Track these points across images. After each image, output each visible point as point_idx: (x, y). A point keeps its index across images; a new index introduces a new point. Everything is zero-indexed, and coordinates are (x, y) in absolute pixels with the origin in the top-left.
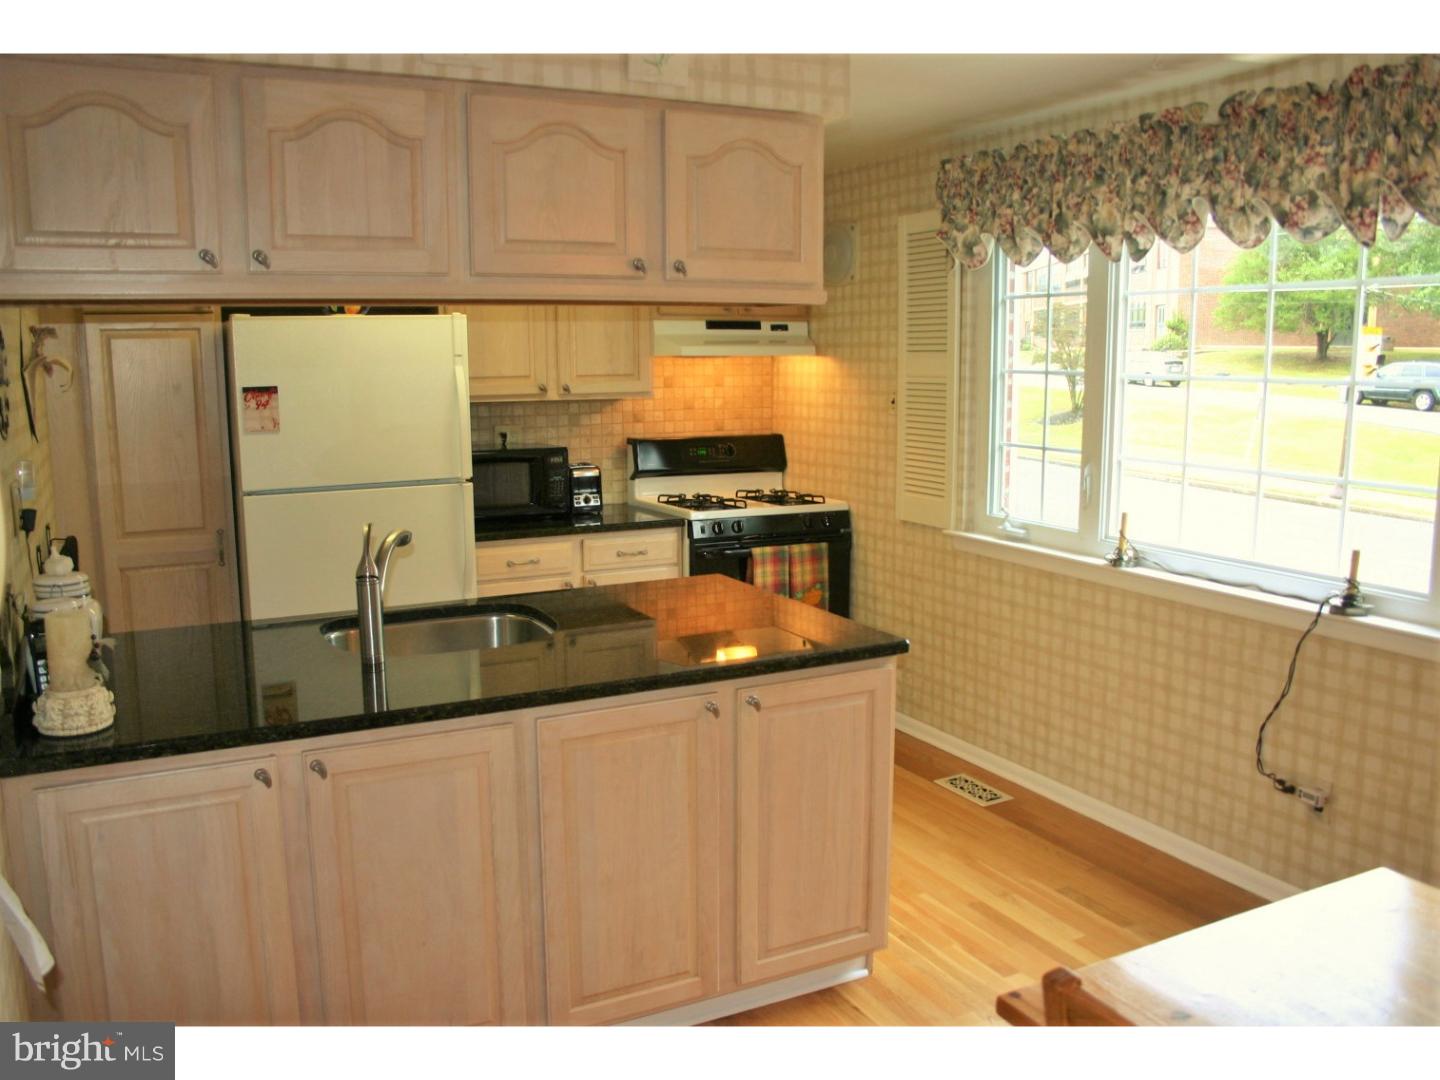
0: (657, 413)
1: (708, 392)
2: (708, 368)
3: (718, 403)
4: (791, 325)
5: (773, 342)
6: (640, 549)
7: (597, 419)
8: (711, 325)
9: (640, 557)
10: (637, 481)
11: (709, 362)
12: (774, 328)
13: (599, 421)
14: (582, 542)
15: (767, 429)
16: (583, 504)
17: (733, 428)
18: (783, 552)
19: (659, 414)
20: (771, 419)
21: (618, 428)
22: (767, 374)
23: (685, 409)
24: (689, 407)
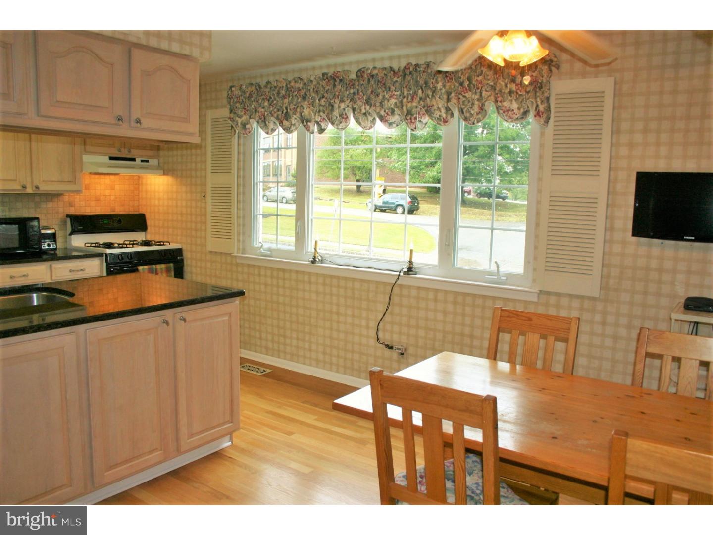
0: (81, 202)
1: (107, 192)
2: (107, 180)
3: (113, 198)
4: (150, 160)
5: (142, 168)
6: (82, 269)
7: (50, 205)
8: (112, 158)
9: (81, 272)
10: (73, 236)
11: (107, 177)
12: (142, 161)
13: (51, 206)
14: (51, 265)
15: (136, 211)
16: (47, 247)
17: (120, 210)
18: (153, 268)
19: (83, 203)
20: (138, 206)
21: (61, 210)
22: (136, 184)
23: (95, 200)
24: (98, 200)
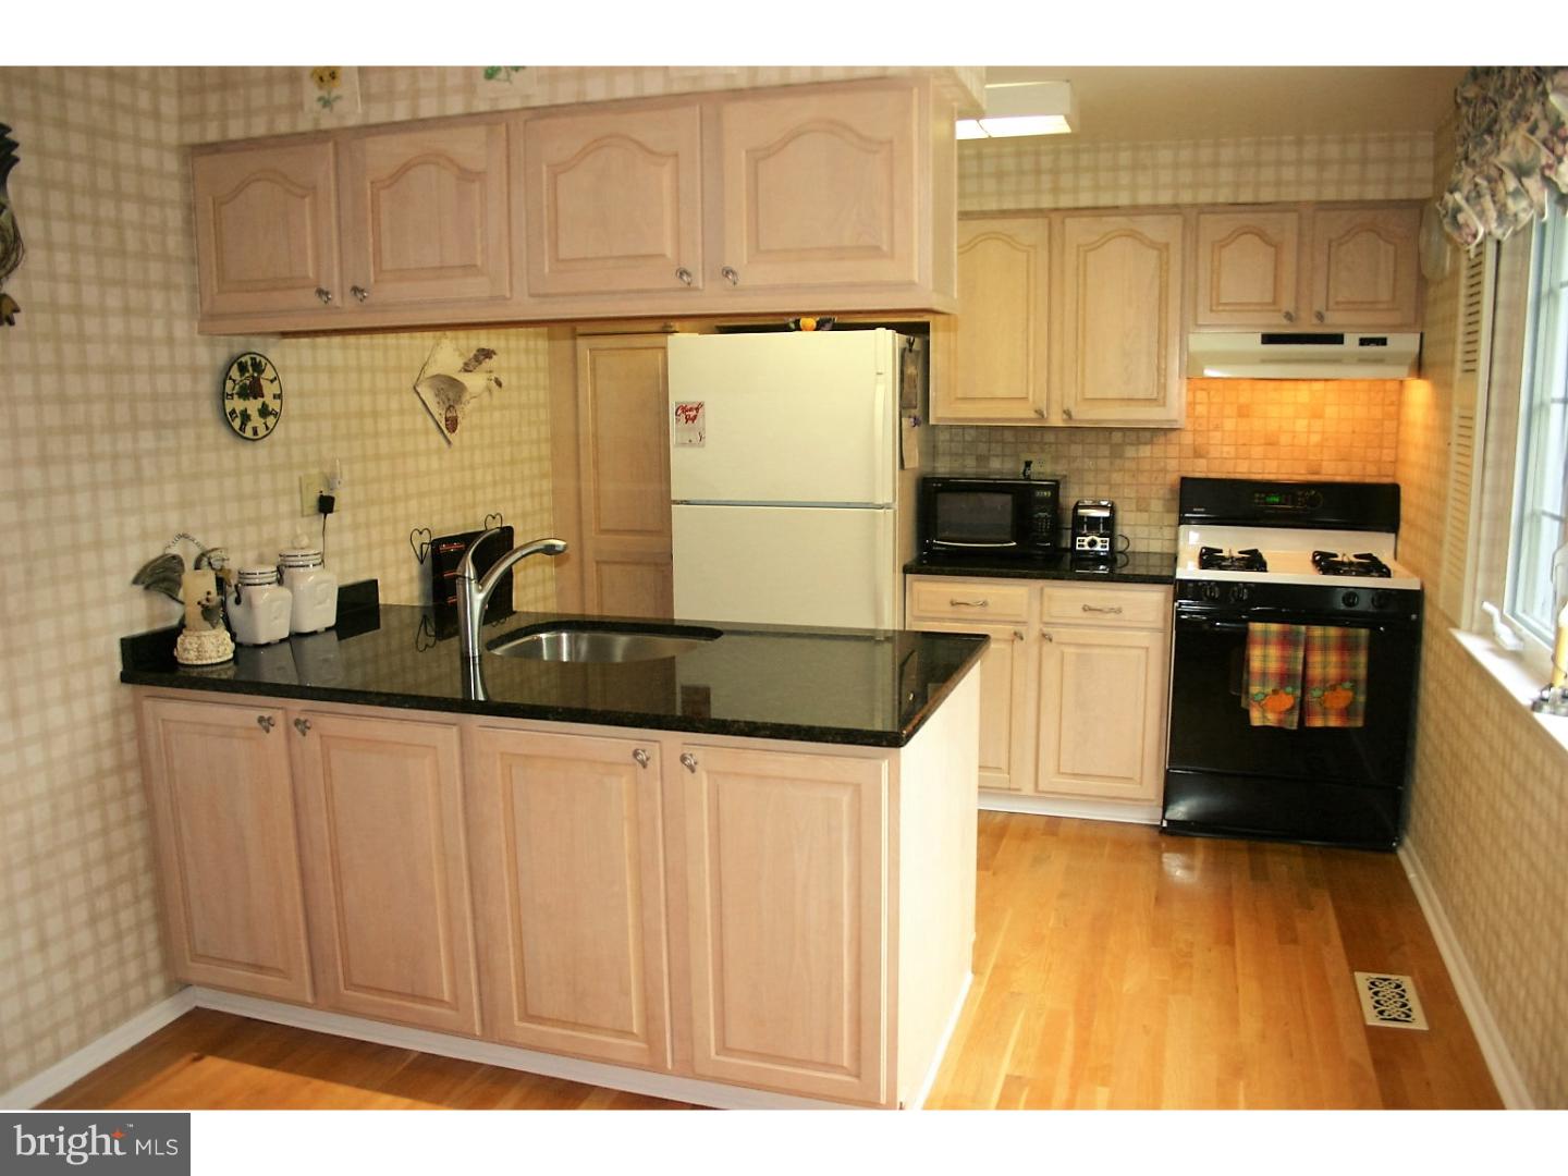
0: (1226, 449)
1: (1301, 425)
2: (1303, 394)
3: (1315, 438)
4: (1391, 338)
5: (1364, 361)
6: (1116, 606)
7: (1145, 451)
8: (1269, 339)
9: (1112, 615)
10: (1182, 526)
11: (1303, 386)
12: (1363, 342)
13: (1148, 454)
14: (1042, 589)
15: (1388, 476)
16: (1087, 548)
17: (1334, 471)
18: (1298, 633)
19: (1228, 451)
20: (1395, 462)
21: (1173, 464)
22: (1392, 404)
23: (1266, 444)
24: (1271, 442)
